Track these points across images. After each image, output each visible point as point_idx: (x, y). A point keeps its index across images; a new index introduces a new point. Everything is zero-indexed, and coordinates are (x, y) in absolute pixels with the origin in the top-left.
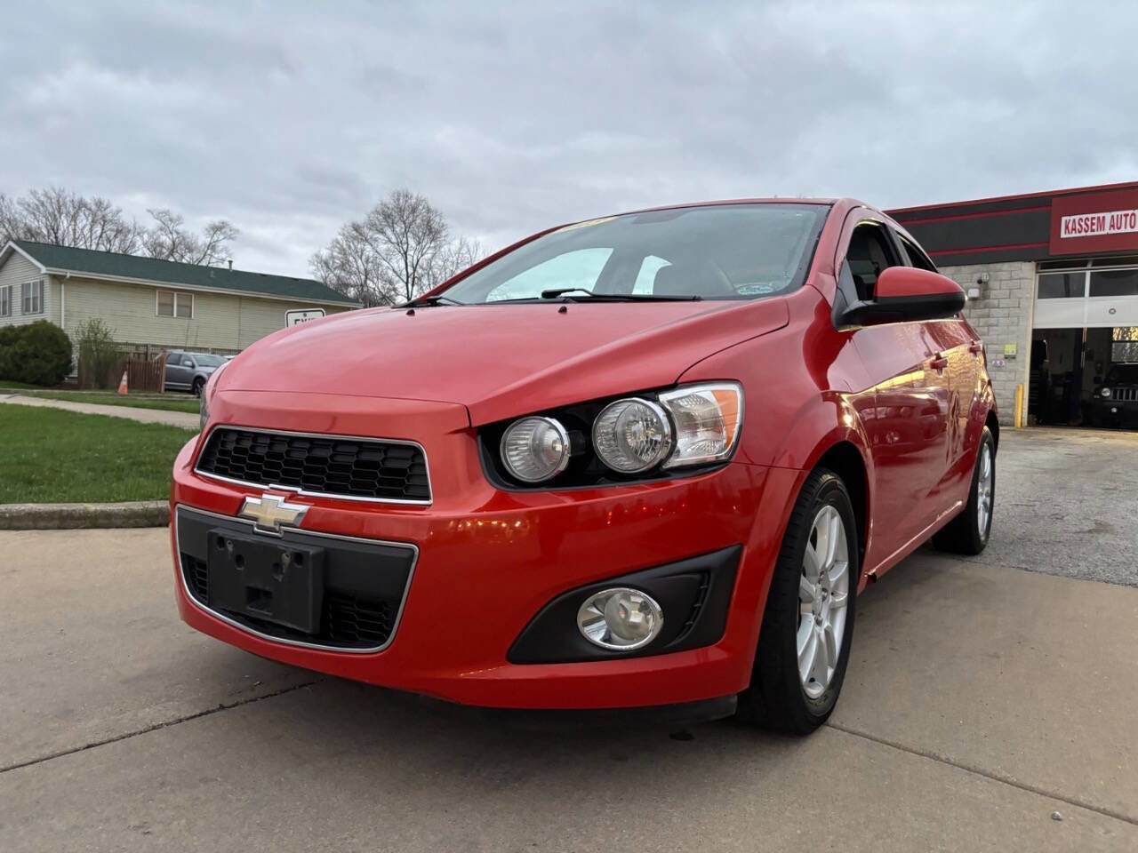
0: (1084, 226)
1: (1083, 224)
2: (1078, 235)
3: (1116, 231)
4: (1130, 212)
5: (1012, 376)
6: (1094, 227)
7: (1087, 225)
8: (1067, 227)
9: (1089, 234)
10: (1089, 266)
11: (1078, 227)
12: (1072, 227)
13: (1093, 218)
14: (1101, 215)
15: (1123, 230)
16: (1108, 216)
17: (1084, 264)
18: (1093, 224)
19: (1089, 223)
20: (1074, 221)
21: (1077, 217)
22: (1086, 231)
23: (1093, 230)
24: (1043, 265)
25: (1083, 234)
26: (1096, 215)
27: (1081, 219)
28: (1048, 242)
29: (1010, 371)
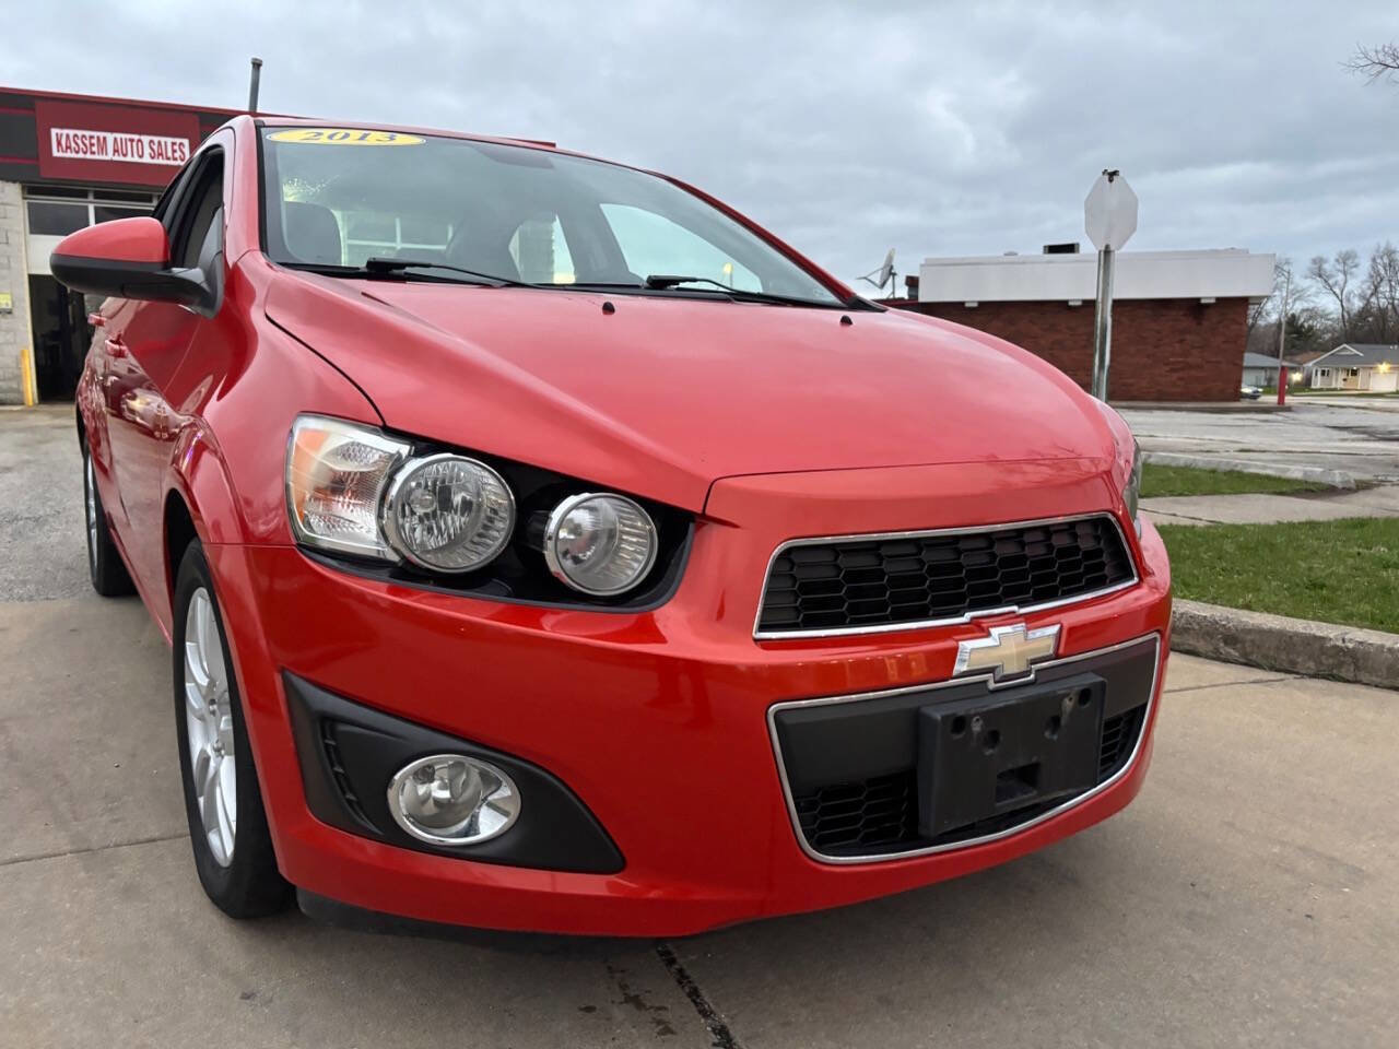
0: (81, 146)
1: (79, 142)
2: (74, 155)
3: (122, 158)
4: (136, 137)
5: (10, 337)
6: (95, 149)
7: (85, 145)
8: (59, 143)
9: (89, 156)
10: (91, 198)
11: (73, 145)
12: (67, 143)
13: (91, 137)
14: (102, 135)
15: (129, 159)
16: (110, 137)
17: (84, 194)
18: (92, 145)
19: (87, 142)
20: (68, 136)
21: (71, 132)
22: (85, 153)
23: (93, 153)
24: (31, 190)
25: (81, 155)
26: (95, 134)
27: (76, 136)
28: (38, 159)
29: (8, 331)
